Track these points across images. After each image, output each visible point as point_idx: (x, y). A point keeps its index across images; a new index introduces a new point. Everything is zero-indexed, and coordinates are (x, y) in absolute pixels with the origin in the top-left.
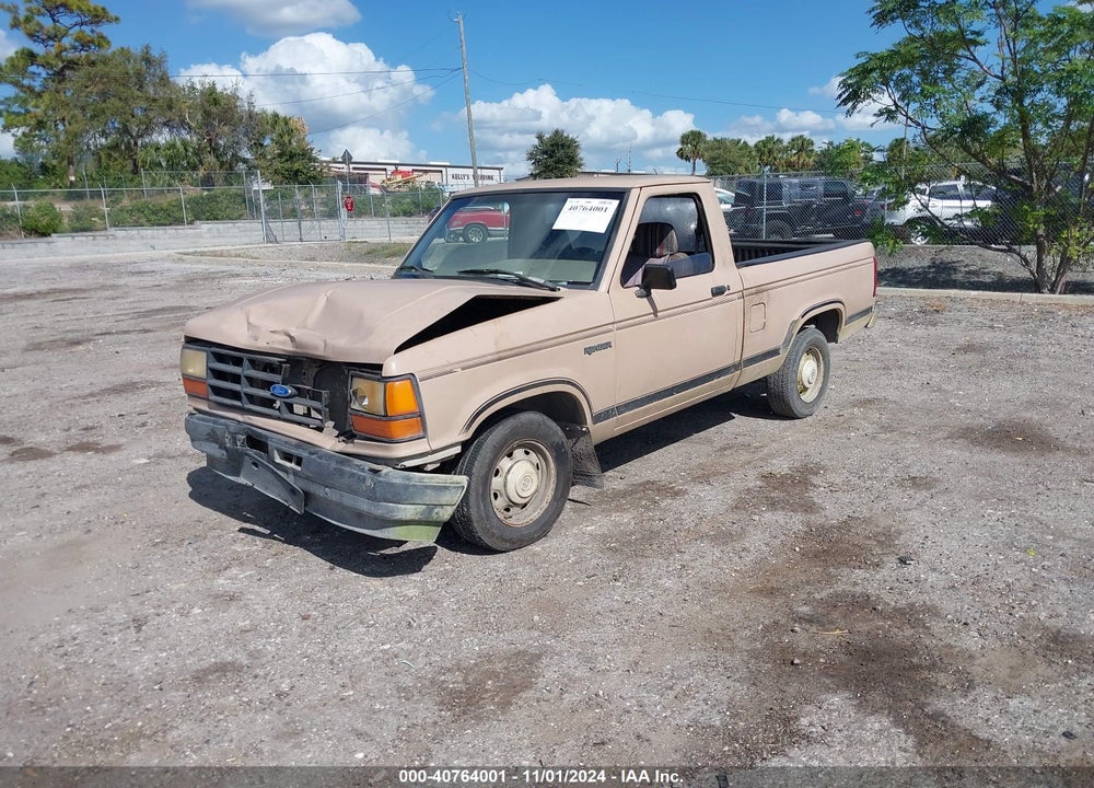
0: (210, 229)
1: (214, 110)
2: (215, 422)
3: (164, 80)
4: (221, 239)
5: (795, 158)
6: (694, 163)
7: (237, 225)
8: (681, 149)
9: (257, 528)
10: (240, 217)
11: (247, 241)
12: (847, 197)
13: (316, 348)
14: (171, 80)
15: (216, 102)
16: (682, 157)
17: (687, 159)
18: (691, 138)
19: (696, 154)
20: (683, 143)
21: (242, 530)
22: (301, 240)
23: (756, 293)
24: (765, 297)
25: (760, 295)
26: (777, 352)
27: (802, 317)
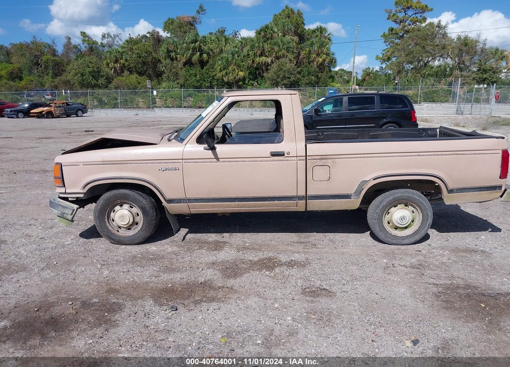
0: (428, 106)
1: (464, 48)
3: (445, 35)
4: (433, 112)
7: (442, 105)
10: (447, 101)
11: (446, 113)
14: (449, 35)
15: (466, 45)
22: (471, 114)
23: (320, 159)
24: (329, 162)
25: (324, 160)
26: (347, 197)
27: (374, 179)
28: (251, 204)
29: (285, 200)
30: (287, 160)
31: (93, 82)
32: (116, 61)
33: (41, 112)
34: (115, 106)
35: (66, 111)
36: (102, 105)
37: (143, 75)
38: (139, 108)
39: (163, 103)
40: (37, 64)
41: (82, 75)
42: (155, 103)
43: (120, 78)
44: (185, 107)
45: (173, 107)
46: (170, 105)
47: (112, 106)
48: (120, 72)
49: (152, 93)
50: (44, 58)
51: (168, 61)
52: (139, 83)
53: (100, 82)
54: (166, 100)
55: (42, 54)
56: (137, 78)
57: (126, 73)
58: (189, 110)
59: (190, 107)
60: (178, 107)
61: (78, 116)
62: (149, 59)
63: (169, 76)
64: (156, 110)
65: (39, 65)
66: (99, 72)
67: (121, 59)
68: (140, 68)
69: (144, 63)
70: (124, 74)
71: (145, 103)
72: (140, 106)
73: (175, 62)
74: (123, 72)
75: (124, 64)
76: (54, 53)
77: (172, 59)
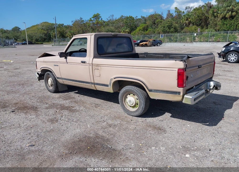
23: (97, 66)
24: (99, 68)
25: (98, 67)
26: (107, 86)
27: (114, 78)
28: (78, 83)
29: (88, 84)
30: (86, 65)
31: (168, 30)
32: (187, 20)
33: (143, 44)
34: (176, 41)
35: (153, 43)
36: (171, 41)
37: (199, 26)
38: (187, 42)
39: (199, 39)
40: (155, 23)
41: (164, 27)
42: (195, 40)
43: (187, 28)
44: (210, 42)
45: (204, 42)
46: (202, 41)
47: (175, 41)
48: (188, 25)
49: (194, 34)
50: (157, 21)
51: (213, 18)
52: (195, 30)
53: (171, 30)
54: (201, 38)
55: (157, 19)
56: (195, 27)
57: (191, 25)
58: (211, 43)
59: (213, 41)
60: (206, 42)
61: (157, 46)
62: (203, 17)
63: (211, 26)
64: (194, 43)
65: (155, 24)
66: (171, 25)
67: (190, 18)
68: (198, 23)
69: (201, 20)
70: (190, 26)
71: (190, 40)
72: (187, 41)
73: (217, 18)
74: (190, 25)
75: (190, 21)
76: (162, 18)
77: (215, 17)
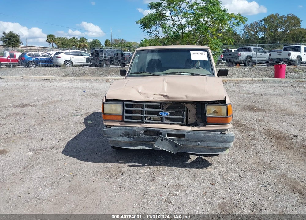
2: (125, 129)
5: (82, 44)
6: (52, 44)
8: (47, 40)
9: (137, 164)
12: (122, 54)
13: (182, 98)
16: (48, 42)
17: (50, 43)
18: (50, 36)
19: (53, 41)
20: (48, 38)
21: (130, 166)
